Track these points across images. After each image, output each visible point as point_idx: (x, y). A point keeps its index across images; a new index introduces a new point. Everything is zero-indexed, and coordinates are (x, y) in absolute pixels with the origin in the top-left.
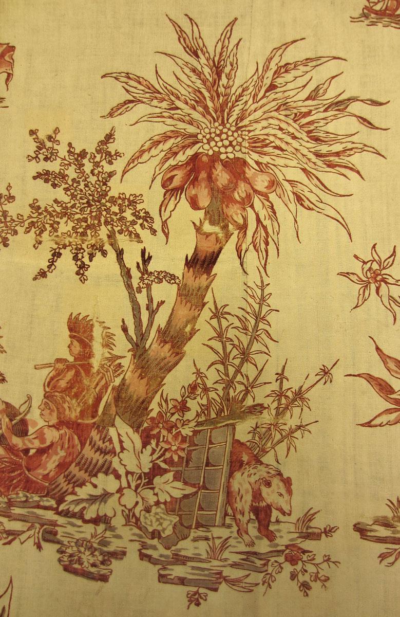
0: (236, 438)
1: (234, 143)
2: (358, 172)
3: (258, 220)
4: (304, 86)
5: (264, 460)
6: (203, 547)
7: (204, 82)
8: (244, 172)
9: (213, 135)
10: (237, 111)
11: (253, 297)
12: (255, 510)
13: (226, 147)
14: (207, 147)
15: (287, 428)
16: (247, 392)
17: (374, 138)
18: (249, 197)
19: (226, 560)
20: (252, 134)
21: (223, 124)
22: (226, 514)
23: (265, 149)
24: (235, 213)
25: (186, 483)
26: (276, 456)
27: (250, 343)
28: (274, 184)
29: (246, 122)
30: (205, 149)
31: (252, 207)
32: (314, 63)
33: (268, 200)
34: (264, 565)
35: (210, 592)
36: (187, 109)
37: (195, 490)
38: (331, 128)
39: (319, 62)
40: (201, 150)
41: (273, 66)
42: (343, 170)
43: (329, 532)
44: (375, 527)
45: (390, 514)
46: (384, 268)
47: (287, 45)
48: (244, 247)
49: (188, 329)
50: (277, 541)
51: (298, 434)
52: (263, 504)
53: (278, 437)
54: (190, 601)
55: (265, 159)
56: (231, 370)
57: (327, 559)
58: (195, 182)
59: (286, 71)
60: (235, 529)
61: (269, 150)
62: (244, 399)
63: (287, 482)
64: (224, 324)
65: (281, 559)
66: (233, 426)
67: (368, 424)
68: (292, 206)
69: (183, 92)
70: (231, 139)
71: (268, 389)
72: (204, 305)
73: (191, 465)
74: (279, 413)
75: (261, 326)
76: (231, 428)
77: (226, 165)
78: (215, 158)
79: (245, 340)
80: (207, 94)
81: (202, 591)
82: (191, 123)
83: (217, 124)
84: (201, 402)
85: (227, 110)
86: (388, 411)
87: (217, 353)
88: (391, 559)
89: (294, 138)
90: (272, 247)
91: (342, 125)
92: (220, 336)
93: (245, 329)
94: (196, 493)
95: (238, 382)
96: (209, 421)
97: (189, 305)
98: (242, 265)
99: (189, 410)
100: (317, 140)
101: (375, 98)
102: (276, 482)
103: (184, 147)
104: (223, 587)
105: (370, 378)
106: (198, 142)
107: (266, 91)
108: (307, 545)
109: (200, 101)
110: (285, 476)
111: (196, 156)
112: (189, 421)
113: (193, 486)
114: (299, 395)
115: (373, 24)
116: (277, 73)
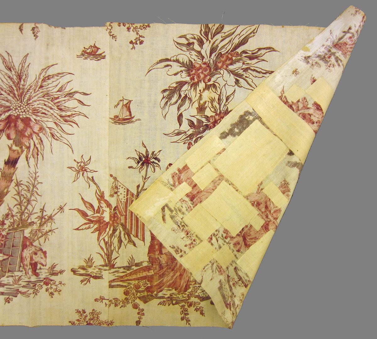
0: (25, 235)
1: (26, 111)
2: (77, 124)
3: (35, 145)
4: (57, 86)
5: (34, 244)
6: (11, 280)
7: (14, 83)
8: (30, 123)
9: (17, 107)
10: (27, 96)
11: (32, 177)
13: (23, 112)
14: (14, 112)
15: (45, 231)
16: (29, 216)
17: (84, 109)
18: (31, 135)
19: (20, 284)
20: (33, 107)
21: (21, 102)
22: (20, 266)
23: (38, 114)
24: (26, 141)
25: (4, 254)
26: (39, 242)
27: (31, 197)
28: (41, 129)
29: (31, 101)
30: (13, 113)
31: (32, 139)
32: (61, 75)
33: (39, 136)
34: (34, 286)
35: (14, 298)
36: (6, 95)
37: (8, 257)
38: (67, 104)
39: (63, 75)
40: (12, 114)
41: (42, 78)
42: (71, 123)
43: (61, 272)
44: (79, 270)
45: (85, 264)
46: (86, 165)
47: (49, 67)
48: (29, 156)
49: (5, 191)
50: (40, 276)
51: (50, 233)
52: (33, 262)
53: (40, 235)
54: (6, 301)
55: (38, 118)
56: (23, 208)
57: (61, 283)
58: (9, 128)
59: (49, 79)
60: (24, 272)
61: (39, 114)
62: (28, 220)
63: (45, 253)
64: (20, 188)
65: (42, 284)
66: (23, 231)
67: (77, 229)
68: (50, 139)
69: (5, 87)
70: (25, 109)
71: (36, 216)
72: (12, 180)
73: (6, 247)
74: (41, 225)
75: (35, 189)
76: (22, 231)
77: (23, 120)
78: (18, 117)
79: (29, 195)
80: (15, 88)
81: (10, 297)
82: (7, 101)
83: (19, 102)
84: (10, 221)
85: (23, 96)
86: (86, 224)
87: (17, 201)
88: (85, 282)
89: (51, 109)
90: (40, 156)
91: (71, 104)
92: (18, 194)
93: (29, 190)
94: (8, 258)
95: (26, 213)
96: (16, 229)
97: (6, 181)
98: (28, 163)
99: (5, 224)
100: (61, 110)
101: (85, 92)
102: (39, 253)
103: (5, 112)
104: (19, 295)
105: (79, 211)
106: (10, 110)
107: (39, 88)
108: (53, 278)
109: (12, 92)
110: (44, 250)
111: (10, 116)
112: (5, 229)
113: (7, 255)
114: (51, 218)
115: (86, 58)
116: (44, 80)
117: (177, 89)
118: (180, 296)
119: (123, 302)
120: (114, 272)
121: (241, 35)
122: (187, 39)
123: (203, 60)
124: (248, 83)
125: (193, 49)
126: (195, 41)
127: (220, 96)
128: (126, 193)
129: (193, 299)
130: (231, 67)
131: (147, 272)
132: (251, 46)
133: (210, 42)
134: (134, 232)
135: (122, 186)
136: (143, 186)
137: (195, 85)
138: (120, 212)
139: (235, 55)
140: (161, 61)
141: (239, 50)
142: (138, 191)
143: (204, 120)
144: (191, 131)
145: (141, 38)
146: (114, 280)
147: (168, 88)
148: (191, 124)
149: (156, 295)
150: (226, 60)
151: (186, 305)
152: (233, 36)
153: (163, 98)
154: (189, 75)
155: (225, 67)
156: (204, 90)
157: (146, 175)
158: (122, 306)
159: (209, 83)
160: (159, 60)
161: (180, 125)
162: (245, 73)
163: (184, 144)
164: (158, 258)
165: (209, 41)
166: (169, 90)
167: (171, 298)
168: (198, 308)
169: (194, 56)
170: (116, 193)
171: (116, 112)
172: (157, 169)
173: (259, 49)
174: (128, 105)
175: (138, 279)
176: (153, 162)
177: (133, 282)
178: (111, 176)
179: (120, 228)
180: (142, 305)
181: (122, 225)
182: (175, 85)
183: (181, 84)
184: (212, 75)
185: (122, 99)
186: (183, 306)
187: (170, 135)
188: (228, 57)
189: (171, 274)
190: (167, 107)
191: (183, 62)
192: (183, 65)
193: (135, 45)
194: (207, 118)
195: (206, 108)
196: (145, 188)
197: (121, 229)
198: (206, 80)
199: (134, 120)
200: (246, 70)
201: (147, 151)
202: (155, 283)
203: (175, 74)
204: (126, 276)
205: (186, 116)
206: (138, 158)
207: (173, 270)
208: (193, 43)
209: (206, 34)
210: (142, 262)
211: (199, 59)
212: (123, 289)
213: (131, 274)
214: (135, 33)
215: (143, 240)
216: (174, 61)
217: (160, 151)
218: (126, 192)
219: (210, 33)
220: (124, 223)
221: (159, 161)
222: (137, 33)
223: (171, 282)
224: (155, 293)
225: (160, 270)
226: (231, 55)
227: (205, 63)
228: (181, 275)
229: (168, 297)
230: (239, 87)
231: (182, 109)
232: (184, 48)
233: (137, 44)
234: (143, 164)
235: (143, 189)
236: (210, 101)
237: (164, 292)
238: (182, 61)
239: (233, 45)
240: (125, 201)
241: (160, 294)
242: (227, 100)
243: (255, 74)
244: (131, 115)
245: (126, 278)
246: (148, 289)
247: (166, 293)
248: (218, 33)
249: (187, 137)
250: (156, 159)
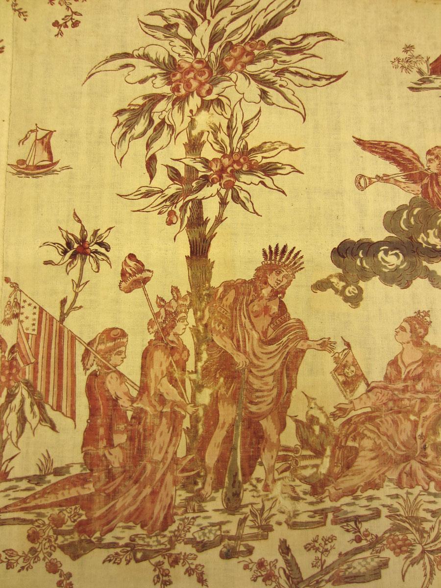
117: (146, 108)
118: (152, 541)
119: (26, 558)
120: (6, 490)
121: (268, 10)
122: (165, 18)
123: (195, 55)
124: (286, 98)
125: (177, 36)
126: (180, 21)
127: (230, 120)
128: (36, 317)
129: (181, 548)
130: (251, 68)
131: (79, 489)
132: (289, 29)
133: (209, 22)
134: (52, 400)
135: (29, 301)
136: (74, 301)
137: (180, 101)
138: (23, 357)
139: (258, 47)
140: (114, 57)
141: (267, 37)
142: (62, 312)
143: (199, 166)
144: (173, 190)
145: (74, 17)
146: (6, 507)
147: (127, 108)
148: (174, 175)
149: (100, 539)
150: (241, 56)
151: (166, 561)
152: (254, 13)
153: (118, 125)
154: (170, 83)
155: (239, 67)
156: (199, 110)
157: (80, 279)
158: (23, 568)
159: (208, 98)
160: (109, 55)
161: (152, 177)
162: (279, 78)
163: (160, 213)
164: (104, 455)
165: (207, 21)
166: (129, 110)
167: (131, 546)
168: (193, 567)
169: (178, 48)
170: (16, 316)
171: (22, 152)
172: (103, 265)
173: (305, 36)
174: (46, 140)
175: (59, 504)
176: (96, 252)
177: (48, 512)
178: (7, 280)
179: (23, 391)
180: (67, 564)
181: (27, 384)
182: (140, 102)
183: (153, 99)
184: (214, 82)
185: (34, 128)
186: (158, 565)
187: (130, 197)
188: (244, 49)
189: (133, 491)
190: (125, 144)
191: (157, 60)
192: (157, 63)
193: (62, 29)
194: (206, 163)
195: (202, 145)
196: (77, 304)
197: (25, 393)
198: (204, 92)
199: (57, 167)
200: (280, 73)
201: (83, 229)
202: (98, 513)
203: (142, 81)
204: (34, 497)
205: (163, 159)
206: (64, 243)
207: (136, 482)
208: (177, 25)
209: (202, 9)
210: (68, 466)
211: (187, 53)
212: (25, 529)
213: (44, 493)
214: (65, 7)
215: (73, 417)
216: (139, 57)
217: (110, 229)
218: (37, 313)
219: (209, 8)
220: (31, 380)
221: (107, 248)
222: (68, 8)
223: (132, 508)
224: (98, 535)
225: (108, 483)
226: (250, 46)
227: (200, 61)
228: (154, 493)
229: (127, 545)
230: (268, 104)
231: (156, 146)
232: (159, 34)
233: (66, 26)
234: (73, 257)
235: (72, 308)
236: (210, 130)
237: (117, 532)
238: (154, 58)
239: (255, 29)
240: (35, 333)
241: (108, 538)
242: (245, 127)
243: (298, 79)
244: (51, 159)
245: (33, 503)
246: (82, 527)
247: (122, 534)
248: (226, 6)
249: (166, 201)
250: (101, 244)
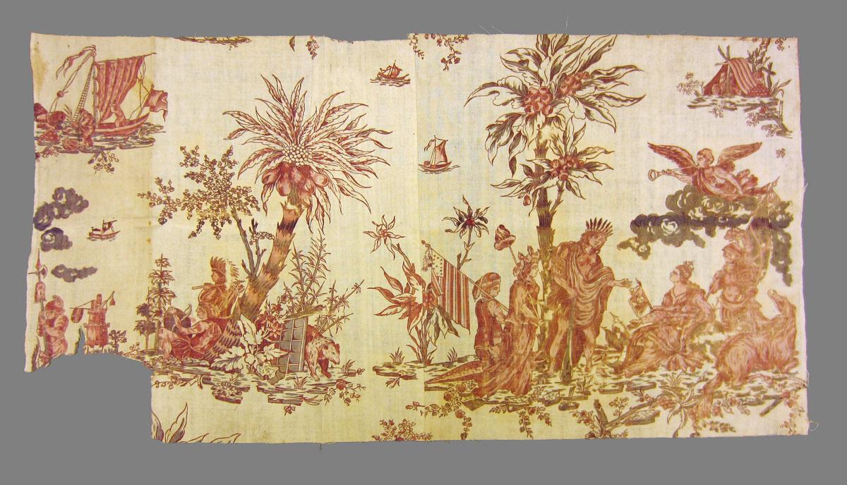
0: (309, 324)
1: (304, 156)
2: (375, 174)
3: (318, 202)
4: (344, 121)
5: (324, 335)
6: (292, 383)
7: (285, 118)
8: (310, 174)
9: (291, 151)
10: (305, 136)
11: (316, 246)
12: (320, 362)
13: (299, 159)
14: (288, 158)
15: (336, 317)
16: (314, 299)
17: (384, 154)
18: (313, 189)
19: (305, 389)
20: (314, 150)
21: (297, 144)
22: (304, 365)
23: (322, 160)
24: (305, 198)
25: (281, 349)
26: (330, 332)
27: (315, 272)
28: (327, 181)
29: (310, 143)
30: (287, 159)
31: (315, 194)
32: (350, 107)
33: (324, 191)
34: (325, 390)
35: (297, 407)
36: (275, 135)
37: (286, 353)
38: (359, 147)
39: (353, 107)
40: (284, 160)
41: (325, 111)
42: (366, 173)
43: (360, 372)
44: (384, 368)
45: (391, 361)
46: (389, 229)
47: (333, 96)
48: (311, 218)
49: (280, 265)
50: (332, 377)
51: (342, 321)
52: (323, 358)
53: (331, 322)
54: (286, 411)
55: (322, 166)
56: (305, 287)
57: (359, 386)
58: (281, 179)
59: (333, 113)
60: (309, 372)
61: (323, 161)
62: (312, 303)
63: (337, 347)
64: (300, 261)
65: (335, 387)
66: (307, 318)
67: (380, 314)
68: (337, 194)
69: (273, 124)
70: (302, 153)
71: (325, 297)
72: (289, 251)
73: (284, 339)
74: (332, 310)
75: (321, 262)
76: (305, 319)
77: (299, 169)
78: (293, 165)
79: (312, 270)
80: (287, 126)
81: (292, 405)
82: (278, 144)
83: (293, 144)
84: (289, 305)
85: (299, 136)
86: (391, 307)
87: (297, 278)
88: (393, 384)
89: (339, 153)
90: (326, 218)
91: (365, 146)
92: (298, 268)
93: (313, 264)
94: (288, 354)
95: (309, 294)
96: (295, 316)
97: (280, 251)
98: (310, 228)
99: (282, 309)
100: (351, 154)
101: (384, 130)
102: (330, 346)
103: (275, 158)
104: (304, 403)
105: (381, 290)
106: (282, 155)
107: (322, 125)
108: (349, 379)
109: (283, 130)
110: (336, 343)
111: (281, 164)
112: (282, 316)
113: (286, 351)
114: (343, 300)
115: (383, 84)
116: (328, 115)
117: (508, 123)
118: (518, 400)
119: (443, 409)
120: (430, 371)
121: (592, 48)
122: (519, 56)
123: (541, 83)
124: (603, 115)
125: (528, 69)
126: (530, 58)
127: (565, 132)
128: (443, 266)
129: (535, 404)
130: (579, 93)
131: (474, 370)
132: (605, 63)
133: (550, 59)
134: (455, 317)
135: (437, 256)
136: (466, 256)
137: (531, 118)
138: (436, 291)
139: (584, 77)
140: (485, 86)
141: (590, 70)
142: (458, 262)
143: (545, 165)
144: (528, 181)
145: (456, 55)
146: (430, 381)
147: (495, 123)
148: (528, 172)
149: (487, 399)
150: (572, 84)
151: (527, 412)
152: (581, 50)
153: (489, 136)
154: (523, 105)
155: (571, 93)
156: (544, 125)
157: (469, 242)
158: (442, 415)
159: (550, 116)
160: (482, 84)
161: (513, 173)
162: (598, 101)
163: (519, 198)
164: (488, 351)
165: (548, 58)
166: (497, 125)
167: (506, 403)
168: (543, 415)
169: (529, 79)
170: (430, 265)
171: (427, 156)
172: (484, 232)
173: (617, 68)
174: (442, 147)
175: (462, 379)
176: (479, 224)
177: (456, 383)
178: (423, 242)
179: (437, 312)
180: (468, 413)
181: (439, 307)
182: (504, 119)
183: (513, 117)
184: (554, 104)
185: (433, 138)
186: (522, 414)
187: (499, 187)
188: (574, 79)
189: (507, 371)
190: (495, 150)
191: (514, 87)
192: (514, 90)
193: (448, 64)
194: (549, 163)
195: (546, 150)
196: (468, 258)
197: (438, 313)
198: (547, 111)
199: (450, 166)
200: (599, 97)
201: (469, 209)
202: (485, 384)
203: (505, 104)
204: (446, 374)
205: (520, 160)
206: (457, 218)
207: (508, 366)
208: (527, 61)
209: (545, 48)
210: (466, 357)
211: (536, 82)
212: (442, 393)
213: (452, 373)
214: (448, 47)
215: (468, 327)
216: (502, 86)
217: (487, 208)
218: (443, 263)
219: (550, 47)
220: (442, 305)
221: (486, 221)
222: (451, 48)
223: (506, 382)
224: (486, 396)
225: (491, 367)
226: (579, 77)
227: (544, 89)
228: (519, 373)
229: (503, 402)
230: (591, 119)
231: (515, 151)
232: (516, 68)
233: (451, 63)
234: (464, 227)
235: (465, 260)
236: (552, 139)
237: (497, 395)
238: (513, 86)
239: (582, 63)
240: (443, 276)
241: (492, 398)
242: (575, 137)
243: (611, 101)
244: (446, 160)
245: (446, 378)
246: (476, 392)
247: (500, 396)
248: (561, 47)
249: (523, 189)
250: (482, 219)
